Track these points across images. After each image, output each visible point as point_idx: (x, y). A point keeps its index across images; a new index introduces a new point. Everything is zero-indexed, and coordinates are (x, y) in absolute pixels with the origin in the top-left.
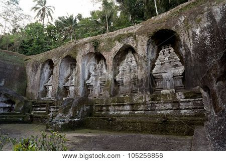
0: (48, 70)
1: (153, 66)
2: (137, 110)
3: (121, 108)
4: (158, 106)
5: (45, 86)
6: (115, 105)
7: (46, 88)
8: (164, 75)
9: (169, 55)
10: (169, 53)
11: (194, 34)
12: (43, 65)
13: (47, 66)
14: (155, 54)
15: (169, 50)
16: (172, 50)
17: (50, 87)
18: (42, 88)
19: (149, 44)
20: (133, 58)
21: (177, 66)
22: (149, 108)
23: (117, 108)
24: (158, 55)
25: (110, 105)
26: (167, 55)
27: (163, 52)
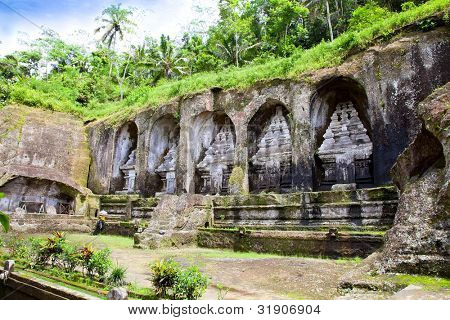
0: (127, 139)
1: (320, 140)
2: (289, 219)
3: (261, 215)
4: (326, 212)
5: (121, 170)
6: (252, 209)
7: (123, 174)
8: (339, 158)
9: (348, 121)
10: (349, 118)
11: (390, 89)
12: (119, 132)
13: (125, 134)
14: (323, 117)
15: (348, 113)
16: (354, 113)
17: (130, 172)
18: (116, 174)
19: (313, 101)
20: (284, 124)
21: (361, 141)
22: (310, 216)
23: (254, 214)
24: (329, 121)
25: (241, 209)
26: (342, 124)
27: (339, 115)
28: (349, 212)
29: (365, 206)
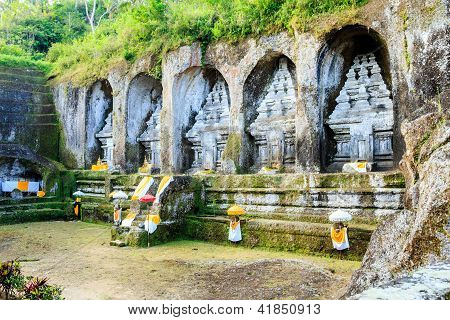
0: (102, 100)
1: (331, 105)
2: (291, 205)
3: (259, 199)
4: (333, 200)
5: (97, 139)
6: (248, 193)
7: (100, 144)
8: (354, 129)
9: (368, 80)
10: (370, 75)
12: (90, 92)
13: (98, 93)
14: (337, 74)
15: (369, 69)
16: (376, 68)
17: (108, 140)
18: (92, 143)
19: (323, 56)
20: (290, 81)
21: (382, 107)
22: (316, 203)
23: (251, 198)
24: (344, 79)
25: (236, 192)
26: (363, 81)
27: (356, 71)
28: (361, 201)
29: (379, 194)
